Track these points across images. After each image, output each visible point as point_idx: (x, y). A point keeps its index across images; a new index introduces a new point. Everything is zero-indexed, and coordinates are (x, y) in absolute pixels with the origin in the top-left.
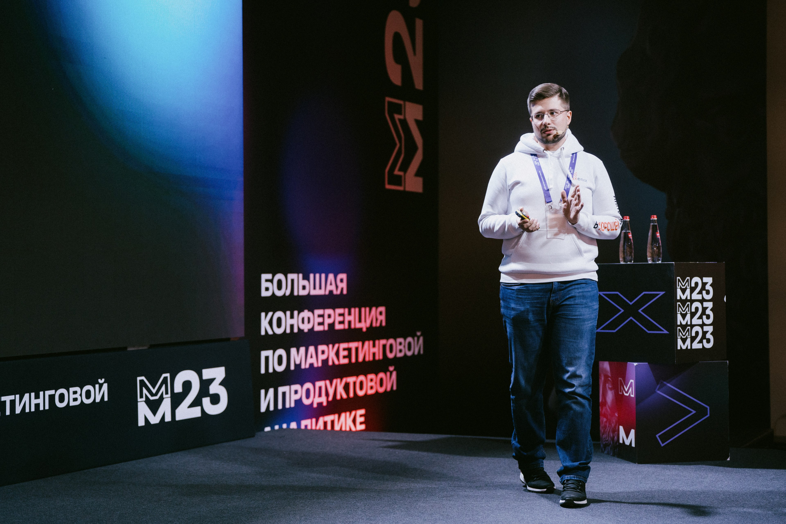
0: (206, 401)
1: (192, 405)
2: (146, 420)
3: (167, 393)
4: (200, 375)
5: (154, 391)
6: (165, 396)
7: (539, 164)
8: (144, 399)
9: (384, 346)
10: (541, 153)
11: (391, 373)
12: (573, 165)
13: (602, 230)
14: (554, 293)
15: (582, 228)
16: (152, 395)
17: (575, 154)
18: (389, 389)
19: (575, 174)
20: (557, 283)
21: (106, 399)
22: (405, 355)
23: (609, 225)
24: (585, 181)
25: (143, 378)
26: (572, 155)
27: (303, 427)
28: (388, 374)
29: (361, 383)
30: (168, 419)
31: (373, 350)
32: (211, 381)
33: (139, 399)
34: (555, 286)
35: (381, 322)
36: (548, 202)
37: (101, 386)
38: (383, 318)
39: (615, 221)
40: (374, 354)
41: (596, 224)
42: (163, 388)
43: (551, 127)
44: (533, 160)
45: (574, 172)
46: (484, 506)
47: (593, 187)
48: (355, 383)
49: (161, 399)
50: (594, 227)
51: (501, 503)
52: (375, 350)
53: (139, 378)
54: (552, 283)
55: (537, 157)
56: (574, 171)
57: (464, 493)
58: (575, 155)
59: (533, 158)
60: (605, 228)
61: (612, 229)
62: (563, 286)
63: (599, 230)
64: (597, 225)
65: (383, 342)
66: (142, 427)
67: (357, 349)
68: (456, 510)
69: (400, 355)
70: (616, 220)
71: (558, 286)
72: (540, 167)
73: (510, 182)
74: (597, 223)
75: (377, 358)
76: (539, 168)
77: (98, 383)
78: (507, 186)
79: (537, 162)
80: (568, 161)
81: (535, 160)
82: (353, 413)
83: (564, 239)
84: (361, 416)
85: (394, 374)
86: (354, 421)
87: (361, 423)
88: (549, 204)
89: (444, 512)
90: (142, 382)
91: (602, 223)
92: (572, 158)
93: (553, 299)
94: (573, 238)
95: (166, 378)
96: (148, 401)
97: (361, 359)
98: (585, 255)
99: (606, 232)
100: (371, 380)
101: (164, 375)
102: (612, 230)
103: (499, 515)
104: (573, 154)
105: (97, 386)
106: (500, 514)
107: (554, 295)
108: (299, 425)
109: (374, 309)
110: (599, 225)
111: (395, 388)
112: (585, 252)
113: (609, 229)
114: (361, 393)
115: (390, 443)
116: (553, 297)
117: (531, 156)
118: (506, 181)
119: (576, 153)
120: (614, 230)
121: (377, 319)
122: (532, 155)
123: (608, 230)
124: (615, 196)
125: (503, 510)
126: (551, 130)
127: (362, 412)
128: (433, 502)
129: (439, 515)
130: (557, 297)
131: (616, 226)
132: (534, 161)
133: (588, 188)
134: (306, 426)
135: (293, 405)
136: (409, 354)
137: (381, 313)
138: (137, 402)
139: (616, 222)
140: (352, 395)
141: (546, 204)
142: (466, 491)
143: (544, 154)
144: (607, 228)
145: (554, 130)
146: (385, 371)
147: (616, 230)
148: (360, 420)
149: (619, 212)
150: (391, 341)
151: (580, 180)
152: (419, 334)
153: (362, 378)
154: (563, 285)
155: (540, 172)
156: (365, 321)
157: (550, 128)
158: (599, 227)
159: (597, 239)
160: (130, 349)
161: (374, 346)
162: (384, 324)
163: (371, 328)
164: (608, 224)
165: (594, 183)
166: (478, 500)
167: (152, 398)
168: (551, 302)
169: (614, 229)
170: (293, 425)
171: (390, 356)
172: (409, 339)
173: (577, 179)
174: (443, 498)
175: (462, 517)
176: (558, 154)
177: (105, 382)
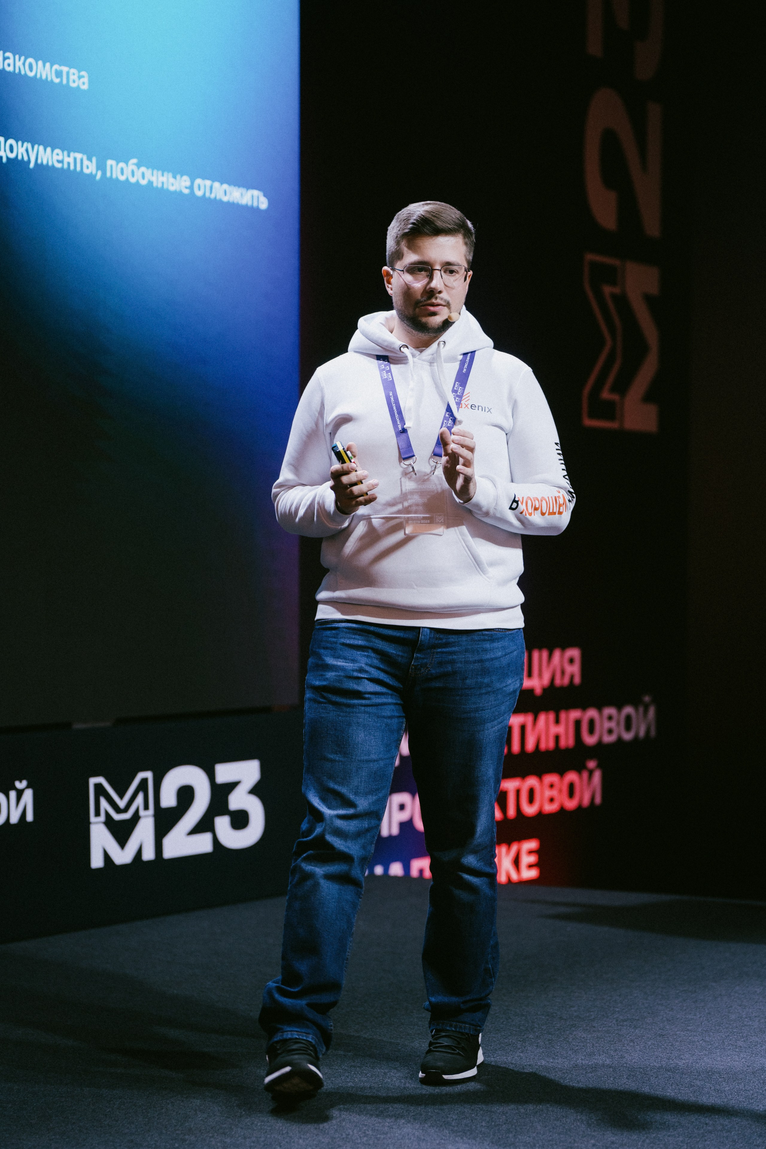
0: (222, 823)
1: (197, 830)
2: (107, 857)
3: (146, 807)
4: (211, 775)
5: (122, 804)
6: (142, 813)
7: (390, 376)
8: (102, 818)
9: (578, 723)
10: (396, 353)
11: (591, 773)
12: (462, 378)
13: (527, 514)
14: (420, 651)
15: (484, 509)
16: (118, 810)
17: (469, 355)
18: (586, 801)
19: (466, 396)
20: (428, 631)
21: (30, 817)
22: (620, 740)
23: (544, 502)
24: (487, 410)
25: (101, 780)
26: (462, 356)
27: (414, 873)
28: (585, 775)
29: (531, 792)
30: (149, 855)
31: (554, 730)
32: (232, 786)
33: (93, 819)
34: (424, 636)
35: (572, 677)
36: (405, 459)
37: (20, 793)
38: (575, 670)
39: (557, 495)
40: (557, 738)
41: (514, 501)
42: (140, 799)
43: (442, 299)
44: (379, 368)
45: (463, 392)
46: (696, 1040)
47: (507, 424)
48: (518, 792)
49: (136, 818)
50: (511, 508)
51: (731, 1036)
52: (560, 729)
53: (93, 781)
54: (418, 629)
55: (388, 362)
56: (464, 390)
57: (668, 1012)
58: (469, 357)
59: (379, 366)
60: (536, 509)
61: (551, 511)
62: (441, 639)
63: (521, 513)
64: (517, 502)
65: (575, 714)
66: (98, 870)
67: (523, 728)
68: (640, 1047)
69: (608, 739)
70: (559, 492)
71: (430, 638)
72: (392, 382)
73: (330, 417)
74: (517, 499)
75: (563, 743)
76: (389, 386)
77: (14, 788)
78: (325, 424)
79: (387, 372)
80: (452, 370)
81: (384, 370)
82: (514, 848)
83: (441, 534)
84: (530, 852)
85: (597, 776)
86: (516, 862)
87: (530, 866)
88: (407, 462)
89: (616, 1050)
90: (99, 788)
91: (529, 498)
92: (462, 363)
93: (416, 664)
94: (462, 534)
95: (144, 781)
96: (109, 823)
97: (530, 745)
98: (492, 571)
99: (537, 519)
100: (552, 786)
101: (141, 775)
102: (550, 514)
103: (719, 1059)
104: (465, 354)
105: (13, 794)
106: (721, 1057)
107: (419, 655)
108: (407, 868)
109: (557, 654)
110: (522, 503)
111: (598, 800)
112: (492, 564)
113: (544, 511)
114: (530, 810)
115: (562, 910)
116: (417, 658)
117: (376, 361)
118: (321, 413)
119: (473, 352)
120: (554, 513)
121: (563, 672)
122: (379, 358)
123: (543, 514)
124: (558, 441)
125: (730, 1049)
126: (438, 305)
127: (532, 844)
128: (604, 1029)
129: (605, 1056)
130: (425, 660)
131: (560, 506)
132: (381, 371)
133: (493, 426)
134: (421, 871)
135: (395, 831)
136: (628, 736)
137: (571, 661)
138: (88, 823)
139: (559, 497)
140: (511, 812)
141: (400, 462)
142: (672, 1009)
143: (401, 353)
144: (540, 510)
145: (444, 306)
146: (579, 768)
147: (560, 513)
148: (527, 859)
149: (567, 477)
150: (592, 713)
151: (477, 408)
152: (647, 699)
153: (532, 781)
154: (441, 636)
155: (391, 394)
156: (540, 675)
157: (439, 301)
158: (522, 507)
159: (522, 534)
160: (78, 726)
161: (557, 721)
162: (577, 680)
163: (551, 690)
164: (542, 501)
165: (511, 414)
166: (689, 1028)
167: (117, 817)
168: (412, 669)
169: (555, 511)
170: (396, 869)
171: (590, 740)
172: (628, 710)
173: (469, 406)
174: (625, 1023)
175: (647, 1060)
176: (433, 355)
177: (28, 787)
